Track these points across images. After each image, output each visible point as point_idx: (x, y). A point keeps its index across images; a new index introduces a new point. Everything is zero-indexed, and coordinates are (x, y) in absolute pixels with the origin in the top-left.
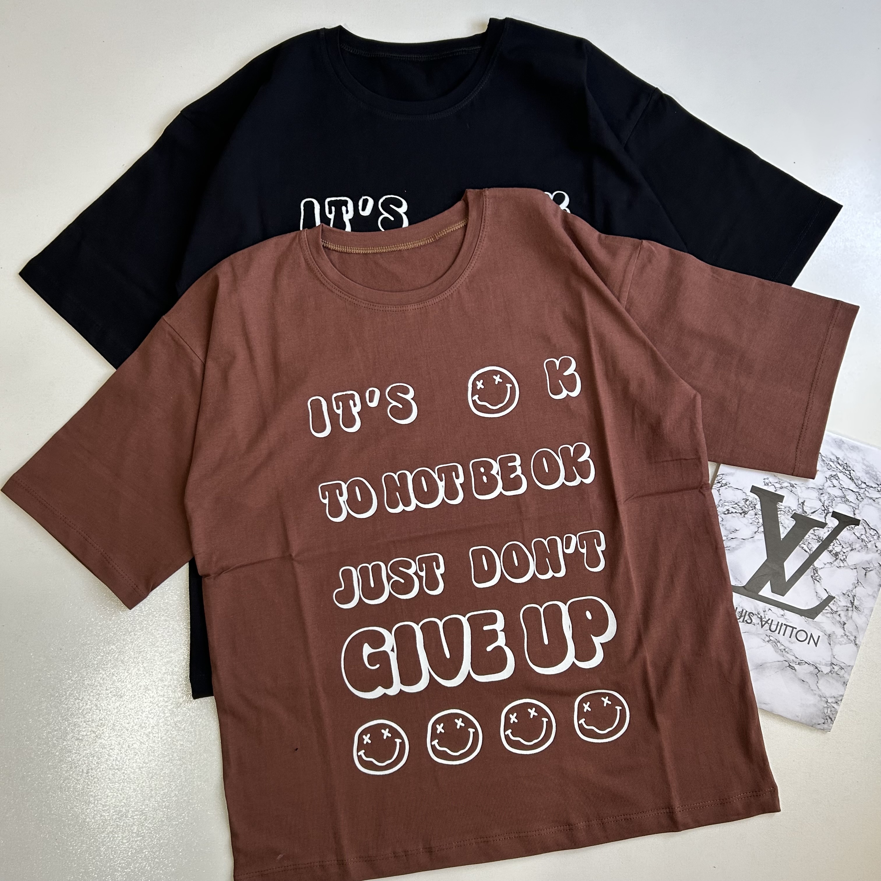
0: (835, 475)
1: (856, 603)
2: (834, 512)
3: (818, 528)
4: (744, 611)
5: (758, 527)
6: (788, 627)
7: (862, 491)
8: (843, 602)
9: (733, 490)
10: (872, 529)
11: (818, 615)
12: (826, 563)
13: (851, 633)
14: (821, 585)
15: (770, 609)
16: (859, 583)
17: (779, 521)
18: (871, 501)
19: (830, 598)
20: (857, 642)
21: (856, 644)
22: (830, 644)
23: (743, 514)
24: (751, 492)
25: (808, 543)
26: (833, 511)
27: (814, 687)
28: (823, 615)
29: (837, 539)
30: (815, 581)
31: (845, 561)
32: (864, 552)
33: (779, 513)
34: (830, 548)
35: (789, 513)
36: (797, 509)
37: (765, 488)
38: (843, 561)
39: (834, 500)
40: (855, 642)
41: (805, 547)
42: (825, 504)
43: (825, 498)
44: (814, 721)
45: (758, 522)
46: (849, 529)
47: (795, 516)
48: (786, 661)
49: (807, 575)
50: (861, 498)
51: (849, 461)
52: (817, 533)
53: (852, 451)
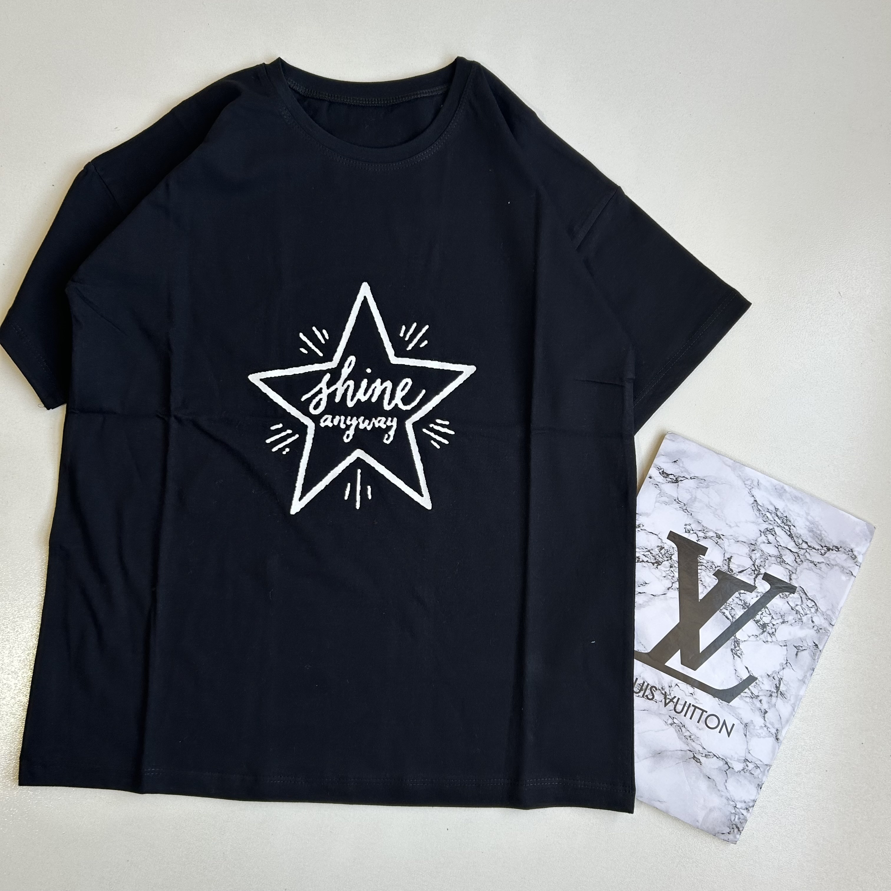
0: (772, 529)
1: (782, 688)
2: (766, 574)
3: (745, 592)
4: (646, 684)
5: (673, 583)
6: (697, 709)
7: (802, 552)
8: (767, 685)
9: (647, 534)
10: (810, 599)
11: (734, 699)
12: (751, 635)
13: (772, 724)
14: (742, 661)
15: (676, 685)
16: (788, 663)
17: (699, 577)
18: (812, 565)
19: (751, 679)
20: (779, 737)
21: (777, 739)
22: (746, 735)
23: (656, 564)
24: (667, 538)
25: (731, 609)
26: (765, 572)
27: (721, 787)
28: (741, 698)
29: (767, 608)
30: (735, 655)
31: (774, 634)
32: (798, 627)
33: (699, 568)
34: (758, 617)
35: (711, 570)
36: (721, 566)
37: (686, 535)
38: (772, 634)
39: (768, 559)
40: (776, 736)
41: (727, 613)
42: (756, 563)
43: (757, 555)
44: (717, 829)
45: (673, 577)
46: (782, 596)
47: (718, 574)
48: (690, 751)
49: (727, 648)
50: (800, 560)
51: (790, 515)
52: (743, 597)
53: (795, 503)
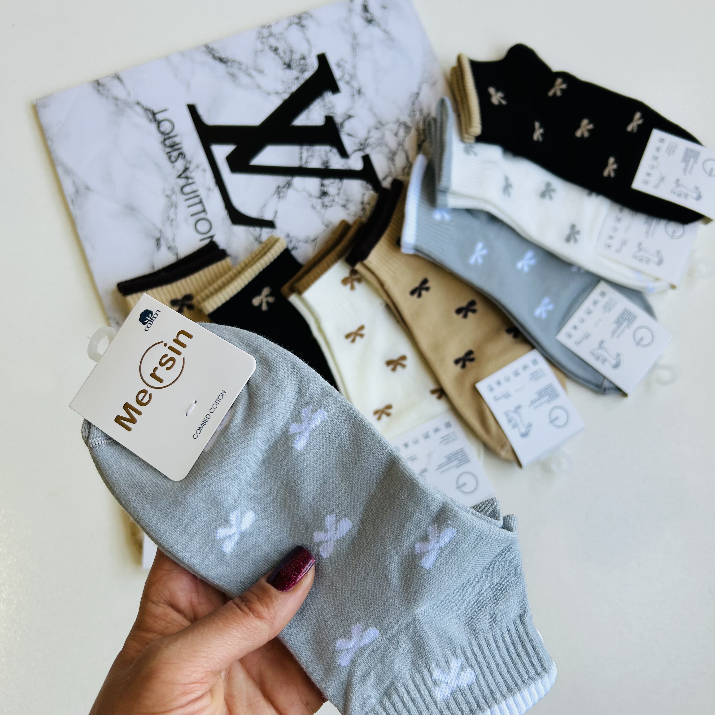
2: (368, 155)
3: (337, 153)
4: (180, 146)
5: (285, 92)
6: (201, 204)
11: (241, 225)
14: (277, 203)
15: (205, 170)
17: (310, 107)
23: (286, 66)
24: (317, 56)
25: (311, 154)
28: (246, 231)
29: (342, 182)
30: (276, 193)
31: (326, 209)
33: (318, 100)
34: (327, 182)
35: (327, 111)
36: (339, 115)
37: (333, 67)
38: (324, 206)
39: (381, 146)
41: (305, 155)
42: (369, 141)
43: (376, 135)
45: (290, 88)
46: (364, 185)
47: (329, 120)
48: (160, 231)
49: (277, 181)
52: (331, 155)
